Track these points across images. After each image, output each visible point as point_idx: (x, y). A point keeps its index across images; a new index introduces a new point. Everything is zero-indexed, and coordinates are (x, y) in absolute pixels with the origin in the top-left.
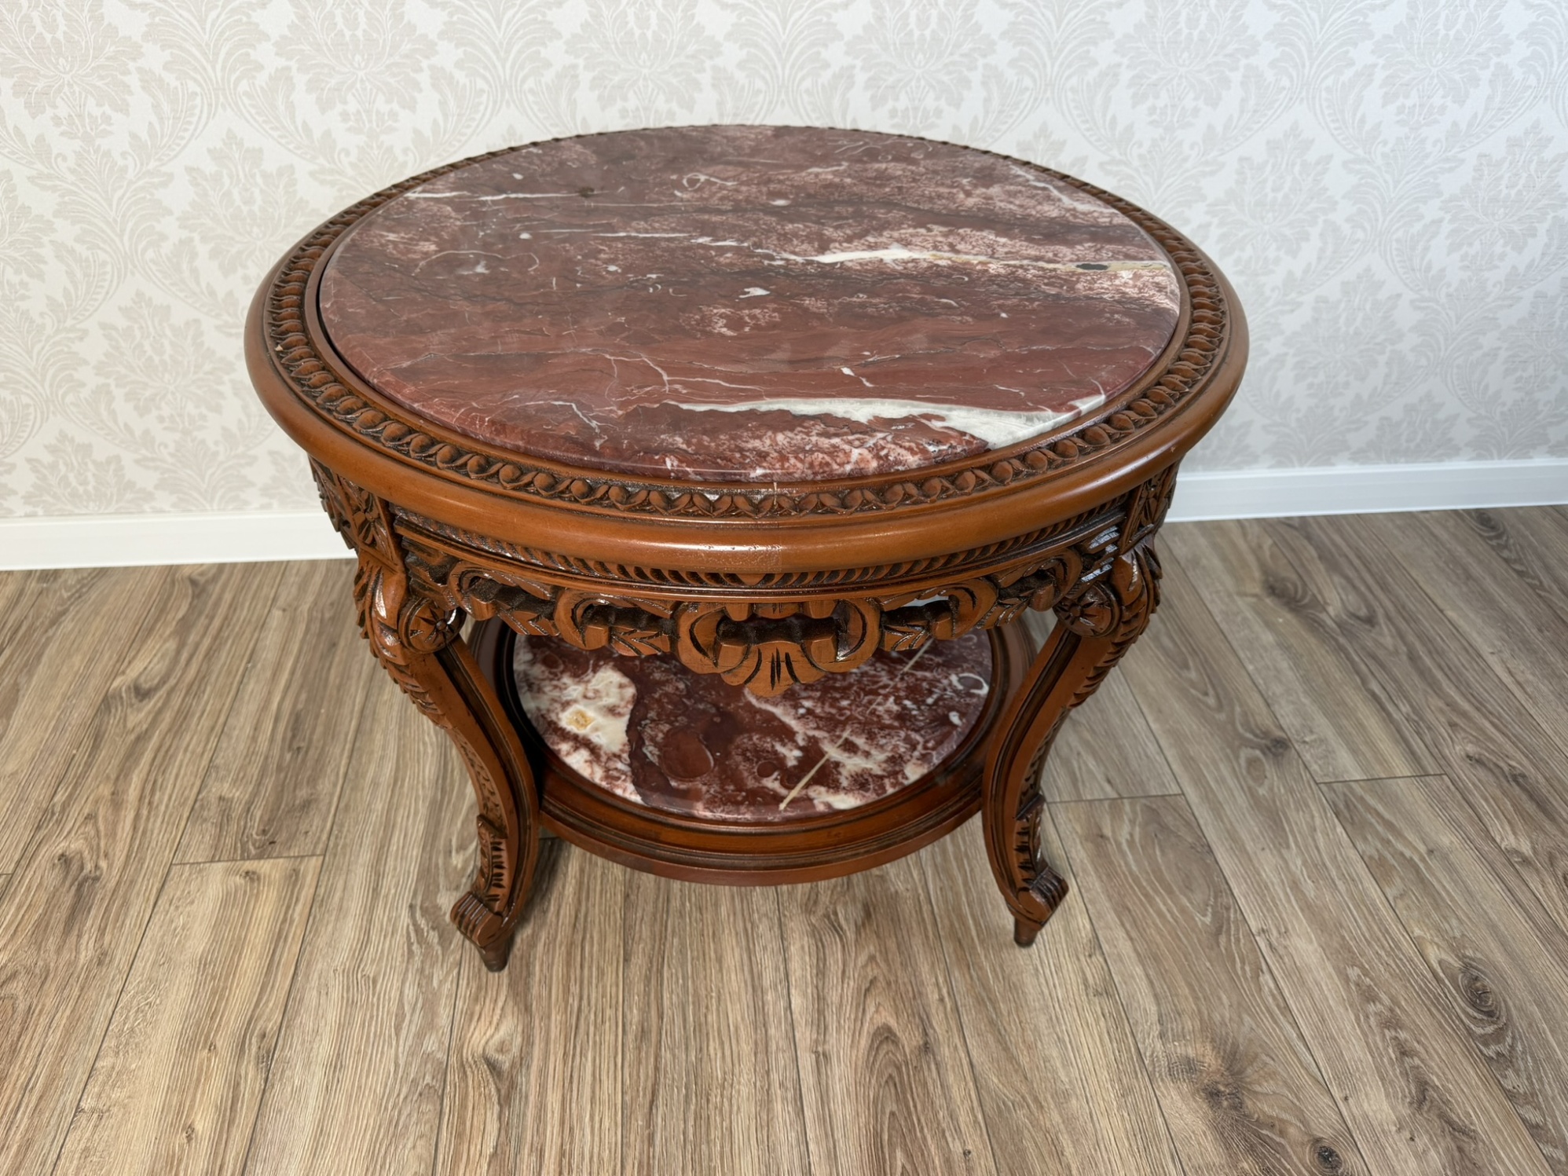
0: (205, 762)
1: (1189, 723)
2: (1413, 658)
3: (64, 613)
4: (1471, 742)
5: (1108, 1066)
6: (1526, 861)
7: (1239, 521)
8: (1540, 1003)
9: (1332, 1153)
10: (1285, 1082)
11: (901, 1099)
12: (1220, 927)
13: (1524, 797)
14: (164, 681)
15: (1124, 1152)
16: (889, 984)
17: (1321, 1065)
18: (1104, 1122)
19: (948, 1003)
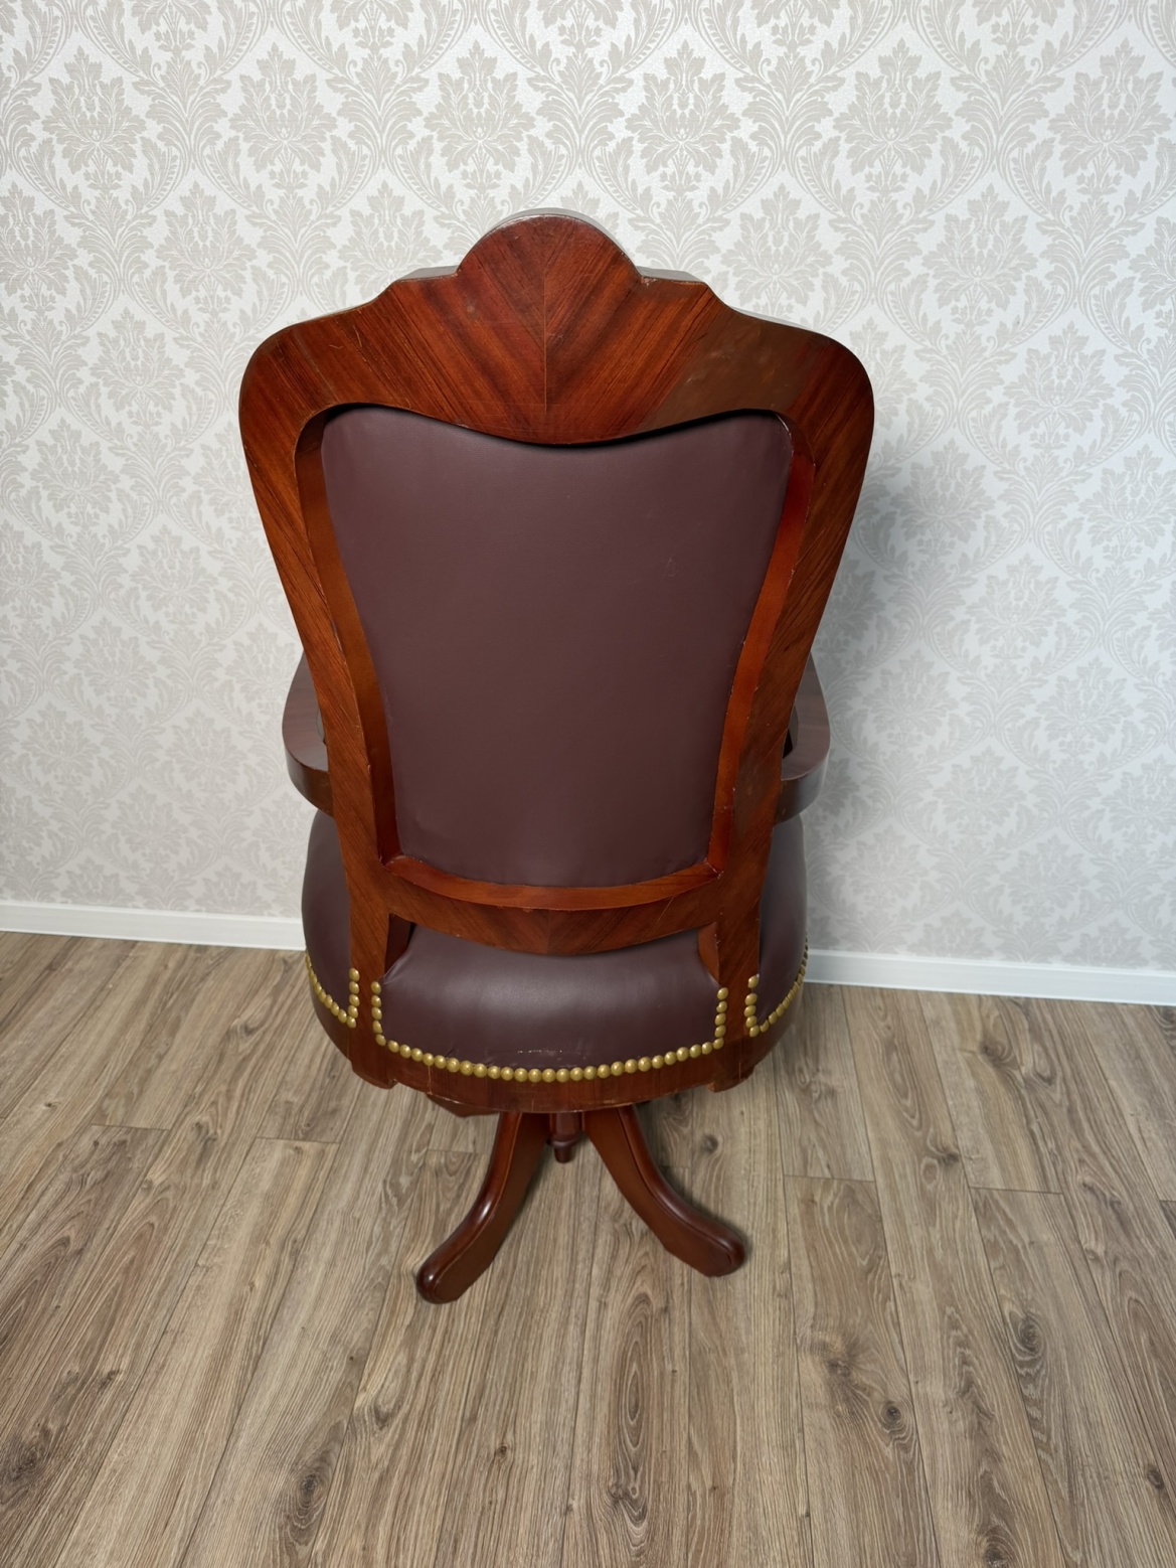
0: (280, 1078)
1: (894, 1134)
2: (1071, 1111)
3: (208, 974)
4: (1090, 1174)
5: (774, 1339)
6: (1096, 1259)
7: (979, 996)
8: (1069, 1348)
9: (896, 1411)
10: (881, 1366)
11: (643, 1336)
12: (871, 1268)
13: (1114, 1217)
14: (261, 1025)
15: (768, 1387)
16: (653, 1270)
17: (907, 1360)
18: (761, 1369)
19: (686, 1287)
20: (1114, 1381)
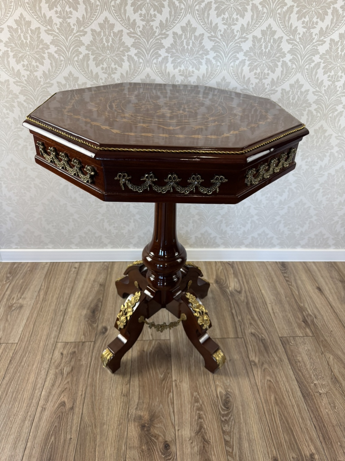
4: (254, 329)
5: (118, 416)
6: (255, 364)
7: (216, 262)
8: (243, 406)
9: (168, 445)
10: (164, 424)
11: (59, 423)
12: (164, 379)
13: (262, 345)
15: (113, 441)
16: (70, 390)
17: (176, 419)
18: (111, 433)
19: (83, 396)
20: (260, 419)
